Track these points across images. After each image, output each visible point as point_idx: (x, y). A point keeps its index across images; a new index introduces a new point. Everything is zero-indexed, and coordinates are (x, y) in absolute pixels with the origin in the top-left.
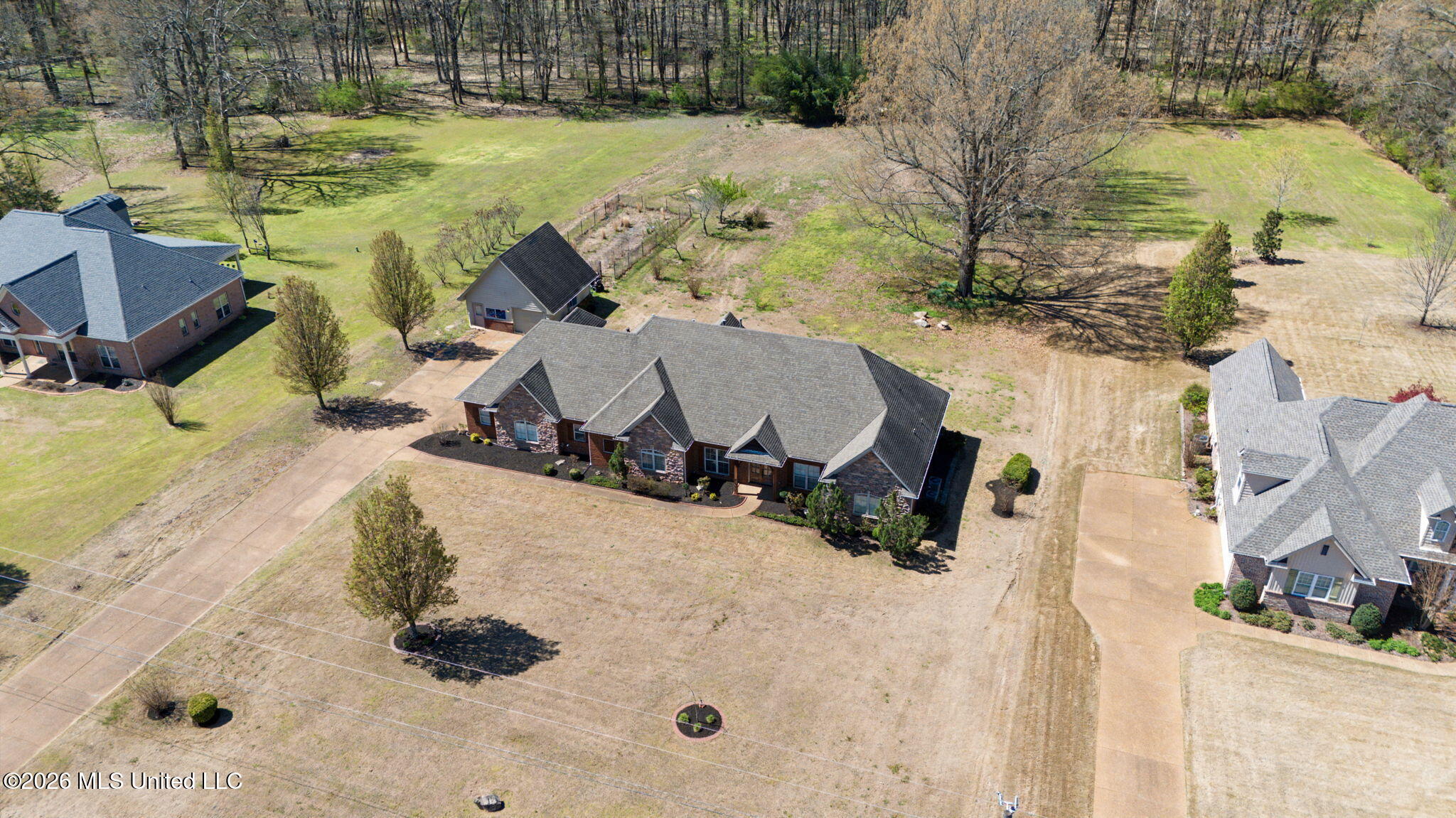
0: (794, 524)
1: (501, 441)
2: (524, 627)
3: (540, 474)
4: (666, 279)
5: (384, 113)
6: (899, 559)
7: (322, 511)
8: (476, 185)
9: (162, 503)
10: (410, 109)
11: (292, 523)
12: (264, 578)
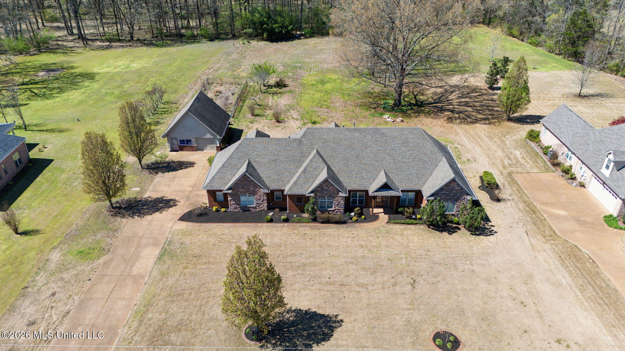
0: (412, 224)
1: (231, 208)
2: (314, 310)
3: (263, 222)
4: (257, 115)
5: (45, 52)
6: (472, 232)
7: (149, 268)
8: (125, 81)
9: (40, 284)
10: (58, 49)
11: (136, 279)
12: (139, 317)
